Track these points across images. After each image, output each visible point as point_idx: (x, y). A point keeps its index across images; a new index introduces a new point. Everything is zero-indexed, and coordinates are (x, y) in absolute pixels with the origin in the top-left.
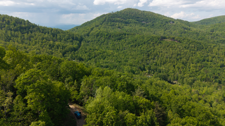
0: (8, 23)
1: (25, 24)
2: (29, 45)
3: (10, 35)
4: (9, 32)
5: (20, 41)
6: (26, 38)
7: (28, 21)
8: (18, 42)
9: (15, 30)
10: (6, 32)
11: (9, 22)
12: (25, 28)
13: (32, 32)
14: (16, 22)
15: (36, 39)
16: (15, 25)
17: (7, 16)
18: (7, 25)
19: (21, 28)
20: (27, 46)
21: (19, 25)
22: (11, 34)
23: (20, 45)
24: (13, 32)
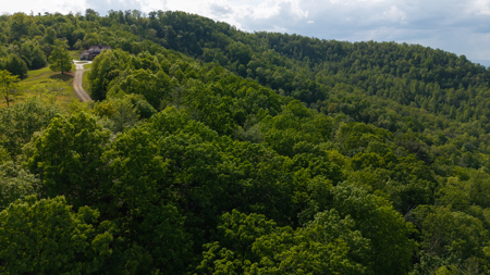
0: (418, 62)
1: (454, 65)
2: (453, 117)
3: (413, 91)
4: (414, 83)
5: (432, 106)
6: (448, 99)
7: (463, 58)
8: (426, 107)
9: (428, 80)
10: (408, 82)
11: (419, 59)
12: (452, 75)
13: (466, 86)
14: (435, 62)
15: (475, 105)
16: (430, 67)
17: (418, 48)
18: (413, 68)
19: (443, 74)
20: (445, 122)
21: (439, 68)
22: (417, 88)
23: (431, 116)
24: (422, 83)
